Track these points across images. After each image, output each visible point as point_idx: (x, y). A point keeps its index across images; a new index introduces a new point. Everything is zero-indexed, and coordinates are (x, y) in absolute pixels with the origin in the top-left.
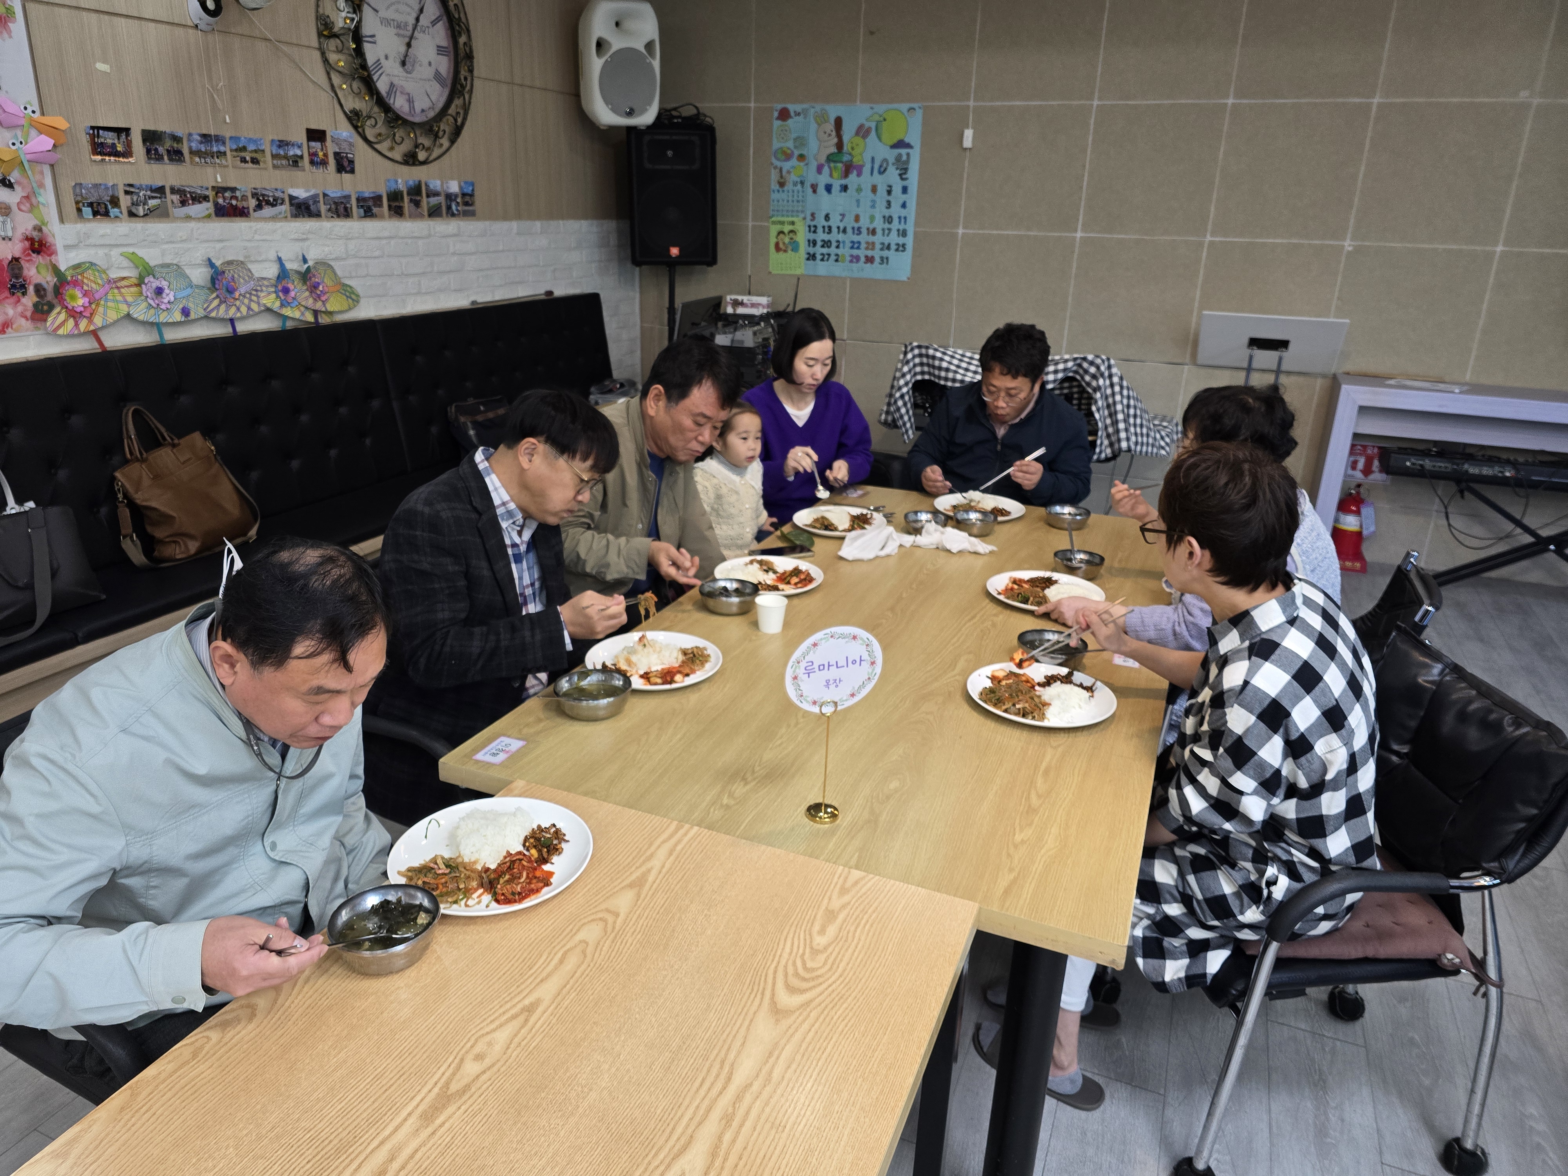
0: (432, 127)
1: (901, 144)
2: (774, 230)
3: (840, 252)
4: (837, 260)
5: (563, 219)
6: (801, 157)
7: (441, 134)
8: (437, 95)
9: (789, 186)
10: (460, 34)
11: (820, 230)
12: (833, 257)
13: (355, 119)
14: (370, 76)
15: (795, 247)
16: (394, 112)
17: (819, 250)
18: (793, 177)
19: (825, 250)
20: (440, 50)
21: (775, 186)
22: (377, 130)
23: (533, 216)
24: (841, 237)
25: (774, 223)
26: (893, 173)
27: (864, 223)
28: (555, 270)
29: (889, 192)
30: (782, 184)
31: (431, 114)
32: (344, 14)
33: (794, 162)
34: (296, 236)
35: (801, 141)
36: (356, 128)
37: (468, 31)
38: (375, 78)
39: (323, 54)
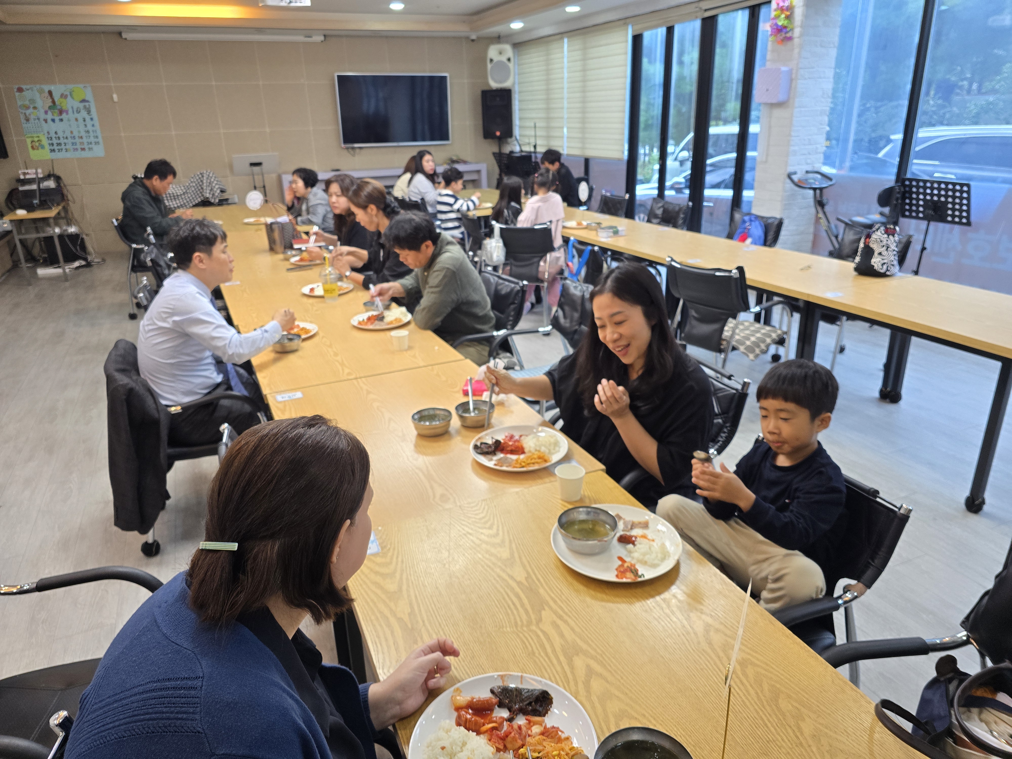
1: (83, 101)
2: (29, 141)
3: (67, 147)
4: (66, 151)
6: (35, 108)
9: (32, 121)
11: (54, 139)
12: (64, 150)
15: (43, 147)
17: (55, 147)
18: (32, 117)
19: (59, 147)
21: (23, 121)
24: (65, 141)
25: (27, 137)
26: (84, 113)
27: (76, 134)
29: (84, 120)
30: (27, 120)
33: (31, 110)
35: (32, 101)
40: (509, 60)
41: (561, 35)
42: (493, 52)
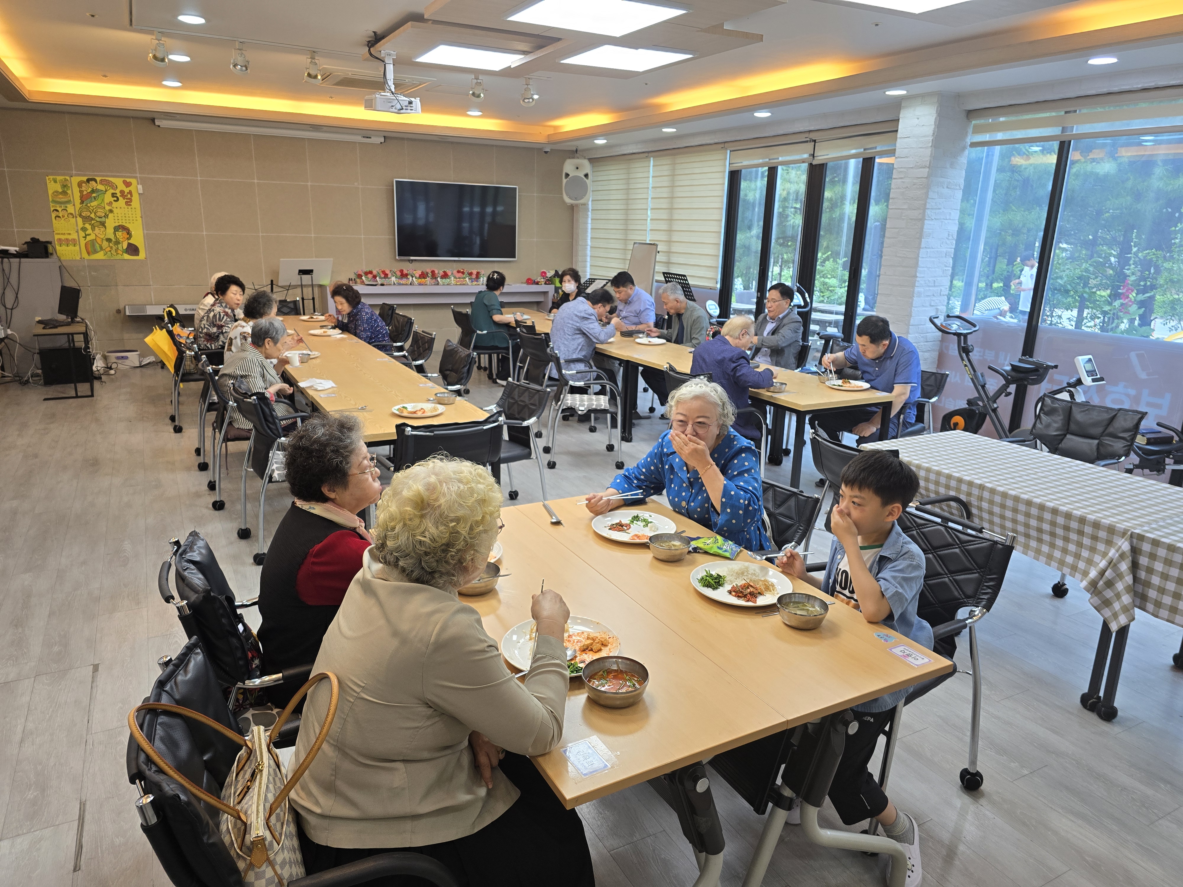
40: (586, 176)
41: (647, 154)
42: (569, 166)
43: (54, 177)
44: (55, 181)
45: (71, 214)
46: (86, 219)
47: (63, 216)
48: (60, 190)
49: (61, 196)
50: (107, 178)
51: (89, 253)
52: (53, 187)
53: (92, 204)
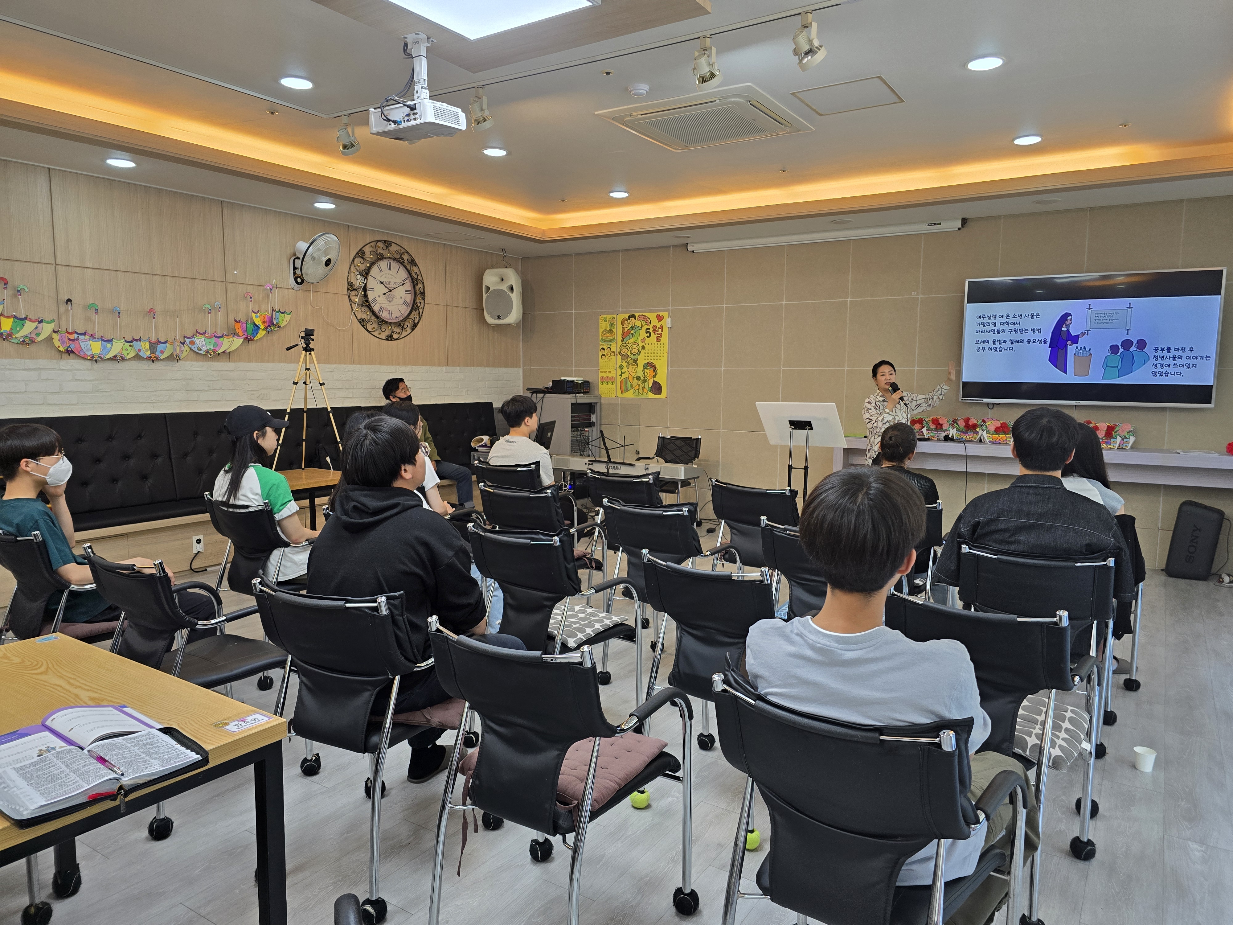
0: (400, 324)
5: (474, 366)
7: (405, 327)
8: (405, 310)
10: (417, 284)
13: (362, 322)
14: (369, 304)
16: (381, 319)
20: (407, 292)
22: (373, 326)
23: (454, 365)
28: (467, 390)
31: (402, 318)
32: (359, 281)
34: (328, 370)
36: (363, 326)
37: (423, 283)
38: (372, 305)
39: (349, 297)
43: (605, 316)
44: (605, 321)
45: (613, 352)
46: (625, 357)
47: (607, 354)
48: (608, 329)
49: (608, 335)
50: (644, 314)
51: (622, 392)
52: (604, 326)
53: (630, 341)
